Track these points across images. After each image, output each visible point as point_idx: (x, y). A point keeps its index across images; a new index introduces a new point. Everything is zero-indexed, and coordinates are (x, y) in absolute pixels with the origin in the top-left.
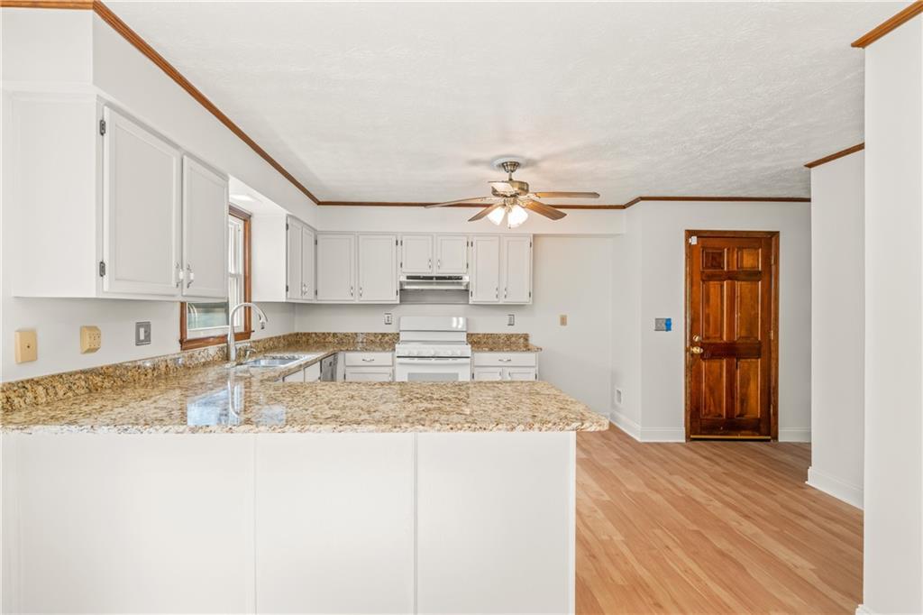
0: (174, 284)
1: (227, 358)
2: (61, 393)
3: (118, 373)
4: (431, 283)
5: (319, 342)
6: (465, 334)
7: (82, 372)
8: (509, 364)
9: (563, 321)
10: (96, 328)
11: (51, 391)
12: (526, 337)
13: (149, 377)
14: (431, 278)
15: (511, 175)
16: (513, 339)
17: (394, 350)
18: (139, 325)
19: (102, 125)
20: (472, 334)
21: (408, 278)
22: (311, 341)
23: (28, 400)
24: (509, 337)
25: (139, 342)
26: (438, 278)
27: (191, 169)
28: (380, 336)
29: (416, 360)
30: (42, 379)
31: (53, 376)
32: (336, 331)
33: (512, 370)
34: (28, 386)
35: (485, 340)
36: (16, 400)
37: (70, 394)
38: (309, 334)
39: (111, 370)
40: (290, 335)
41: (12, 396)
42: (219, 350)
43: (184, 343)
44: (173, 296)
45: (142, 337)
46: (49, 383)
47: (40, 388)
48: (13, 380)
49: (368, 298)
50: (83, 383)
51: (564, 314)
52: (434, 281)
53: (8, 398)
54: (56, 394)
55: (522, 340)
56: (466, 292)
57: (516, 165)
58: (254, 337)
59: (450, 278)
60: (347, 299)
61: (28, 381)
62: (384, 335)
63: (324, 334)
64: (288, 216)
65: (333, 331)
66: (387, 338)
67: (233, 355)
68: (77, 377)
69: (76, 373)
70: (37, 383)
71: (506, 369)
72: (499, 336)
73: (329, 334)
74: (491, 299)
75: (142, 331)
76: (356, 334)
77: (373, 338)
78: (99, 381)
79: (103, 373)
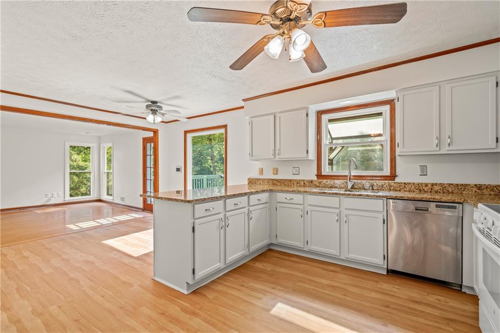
10: (277, 169)
19: (250, 123)
30: (263, 179)
43: (319, 176)
50: (272, 182)
54: (265, 183)
58: (397, 180)
64: (397, 92)
67: (349, 186)
68: (271, 180)
78: (276, 182)
79: (277, 180)
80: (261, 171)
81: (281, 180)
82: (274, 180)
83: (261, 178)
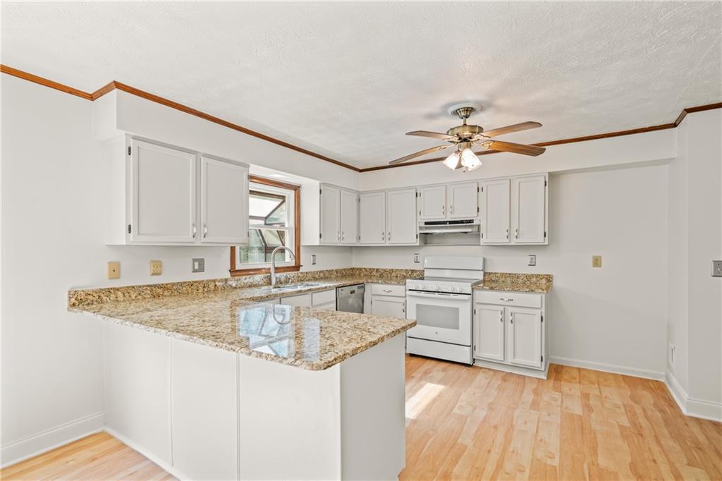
0: (191, 236)
1: (270, 283)
2: (133, 297)
3: (175, 288)
4: (447, 228)
5: (367, 275)
6: (482, 272)
7: (148, 286)
8: (511, 303)
9: (597, 262)
10: (160, 261)
11: (127, 294)
12: (549, 279)
13: (200, 291)
14: (444, 223)
15: (465, 121)
16: (534, 279)
17: (405, 284)
18: (195, 260)
19: (130, 149)
20: (490, 273)
21: (426, 223)
22: (362, 274)
23: (111, 298)
24: (528, 277)
25: (195, 271)
26: (451, 222)
27: (207, 164)
28: (410, 272)
29: (422, 294)
30: (121, 288)
31: (128, 287)
32: (378, 268)
33: (514, 310)
34: (112, 291)
35: (503, 279)
36: (104, 298)
37: (140, 297)
38: (361, 269)
39: (169, 285)
40: (344, 269)
41: (102, 295)
42: (265, 278)
43: (233, 271)
44: (194, 243)
45: (196, 267)
46: (126, 291)
47: (120, 293)
48: (103, 287)
49: (395, 241)
50: (149, 292)
51: (597, 254)
52: (448, 225)
53: (99, 297)
54: (130, 296)
55: (544, 281)
56: (478, 235)
57: (469, 111)
58: (302, 270)
59: (462, 222)
60: (379, 242)
61: (111, 289)
62: (413, 271)
63: (370, 269)
64: (321, 184)
65: (376, 267)
66: (415, 274)
67: (274, 281)
68: (144, 288)
69: (144, 286)
70: (118, 290)
71: (509, 308)
72: (518, 276)
73: (374, 269)
74: (503, 240)
75: (196, 264)
76: (392, 270)
77: (404, 274)
78: (160, 291)
79: (164, 287)
80: (115, 271)
81: (173, 284)
82: (155, 286)
83: (117, 286)
